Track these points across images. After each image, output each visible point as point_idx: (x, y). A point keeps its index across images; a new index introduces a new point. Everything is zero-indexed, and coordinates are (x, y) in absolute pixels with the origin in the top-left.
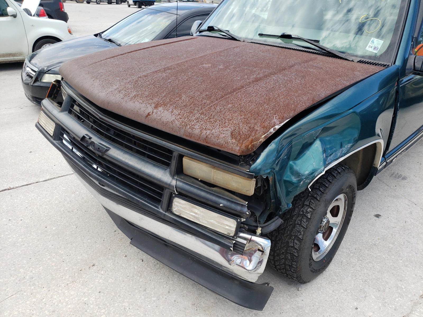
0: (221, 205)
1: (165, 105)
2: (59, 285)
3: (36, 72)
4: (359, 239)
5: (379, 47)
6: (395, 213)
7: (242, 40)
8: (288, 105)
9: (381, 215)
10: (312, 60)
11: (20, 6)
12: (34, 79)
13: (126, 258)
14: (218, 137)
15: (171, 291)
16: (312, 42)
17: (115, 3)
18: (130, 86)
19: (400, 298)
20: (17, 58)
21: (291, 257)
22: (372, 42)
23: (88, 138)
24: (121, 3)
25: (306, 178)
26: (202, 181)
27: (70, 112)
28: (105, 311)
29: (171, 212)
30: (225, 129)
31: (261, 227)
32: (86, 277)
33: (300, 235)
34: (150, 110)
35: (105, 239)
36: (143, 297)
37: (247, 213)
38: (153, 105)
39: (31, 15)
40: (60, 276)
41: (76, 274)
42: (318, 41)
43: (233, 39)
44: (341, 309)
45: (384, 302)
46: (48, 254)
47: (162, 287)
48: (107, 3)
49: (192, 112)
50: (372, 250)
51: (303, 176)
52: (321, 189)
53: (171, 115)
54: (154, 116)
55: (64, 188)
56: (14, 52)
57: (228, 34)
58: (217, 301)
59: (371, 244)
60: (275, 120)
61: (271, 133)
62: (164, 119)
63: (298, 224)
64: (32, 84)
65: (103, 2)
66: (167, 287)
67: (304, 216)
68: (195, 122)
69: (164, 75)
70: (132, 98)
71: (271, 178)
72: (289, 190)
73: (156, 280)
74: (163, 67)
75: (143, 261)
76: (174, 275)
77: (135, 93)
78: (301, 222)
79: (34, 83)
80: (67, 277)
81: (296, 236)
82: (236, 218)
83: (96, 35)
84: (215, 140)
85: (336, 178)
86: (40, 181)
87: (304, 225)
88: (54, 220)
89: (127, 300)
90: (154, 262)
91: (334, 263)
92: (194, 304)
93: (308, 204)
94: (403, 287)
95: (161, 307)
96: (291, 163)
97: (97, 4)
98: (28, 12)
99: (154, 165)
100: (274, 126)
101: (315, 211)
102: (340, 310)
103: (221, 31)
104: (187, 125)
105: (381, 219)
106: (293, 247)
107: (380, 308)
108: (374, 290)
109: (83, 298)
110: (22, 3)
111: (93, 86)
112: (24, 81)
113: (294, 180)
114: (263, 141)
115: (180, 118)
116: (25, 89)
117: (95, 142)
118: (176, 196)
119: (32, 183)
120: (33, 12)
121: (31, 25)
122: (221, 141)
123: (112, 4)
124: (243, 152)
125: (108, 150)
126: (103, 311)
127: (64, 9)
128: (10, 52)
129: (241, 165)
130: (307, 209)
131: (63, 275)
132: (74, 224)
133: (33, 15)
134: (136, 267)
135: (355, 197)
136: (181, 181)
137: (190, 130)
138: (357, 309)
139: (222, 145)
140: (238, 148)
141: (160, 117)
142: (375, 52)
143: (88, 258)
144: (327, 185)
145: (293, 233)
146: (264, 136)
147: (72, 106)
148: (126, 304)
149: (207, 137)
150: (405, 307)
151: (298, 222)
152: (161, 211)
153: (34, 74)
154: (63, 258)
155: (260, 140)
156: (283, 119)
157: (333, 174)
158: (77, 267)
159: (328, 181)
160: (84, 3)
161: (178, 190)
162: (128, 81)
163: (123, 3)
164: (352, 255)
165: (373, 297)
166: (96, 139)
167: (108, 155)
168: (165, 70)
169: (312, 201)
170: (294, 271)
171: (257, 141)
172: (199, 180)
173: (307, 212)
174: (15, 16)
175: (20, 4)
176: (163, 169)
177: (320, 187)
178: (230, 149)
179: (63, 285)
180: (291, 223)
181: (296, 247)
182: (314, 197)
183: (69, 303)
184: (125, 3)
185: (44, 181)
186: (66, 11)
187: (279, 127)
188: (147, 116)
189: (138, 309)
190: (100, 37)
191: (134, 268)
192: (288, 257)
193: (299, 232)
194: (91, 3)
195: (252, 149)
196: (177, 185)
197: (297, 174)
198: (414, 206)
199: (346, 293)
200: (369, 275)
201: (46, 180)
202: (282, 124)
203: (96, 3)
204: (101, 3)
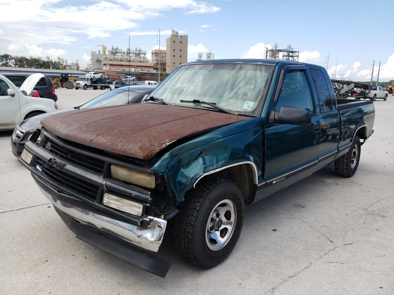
0: (133, 195)
1: (103, 135)
2: (18, 273)
3: (24, 133)
4: (255, 244)
5: (252, 106)
6: (288, 228)
7: (169, 104)
8: (177, 133)
9: (277, 229)
10: (207, 113)
11: (19, 89)
12: (21, 138)
13: (73, 256)
14: (131, 150)
15: (103, 276)
16: (211, 104)
17: (100, 89)
18: (84, 126)
19: (274, 278)
20: (10, 127)
21: (188, 240)
22: (247, 103)
23: (53, 159)
24: (105, 89)
25: (192, 179)
26: (123, 181)
27: (44, 147)
28: (50, 288)
29: (102, 204)
30: (136, 145)
31: (163, 215)
32: (40, 268)
33: (192, 222)
34: (93, 137)
35: (60, 246)
36: (81, 279)
37: (150, 199)
38: (96, 135)
39: (26, 95)
40: (19, 268)
41: (32, 267)
42: (215, 104)
43: (164, 104)
44: (229, 285)
45: (262, 280)
46: (12, 255)
47: (97, 273)
48: (93, 89)
49: (118, 138)
50: (263, 251)
51: (189, 178)
52: (207, 191)
53: (105, 139)
54: (95, 140)
55: (33, 214)
56: (8, 122)
57: (162, 101)
58: (137, 281)
59: (263, 247)
60: (167, 140)
61: (163, 147)
62: (101, 142)
63: (191, 215)
64: (19, 143)
65: (90, 88)
66: (101, 273)
67: (195, 209)
68: (119, 142)
69: (108, 120)
70: (83, 132)
71: (165, 177)
72: (181, 188)
73: (94, 269)
74: (109, 117)
75: (86, 258)
76: (108, 266)
77: (86, 129)
78: (193, 213)
79: (21, 141)
80: (25, 269)
81: (190, 223)
82: (142, 203)
83: (75, 108)
84: (129, 151)
85: (218, 185)
86: (14, 210)
87: (195, 215)
88: (21, 234)
89: (69, 281)
90: (95, 259)
91: (232, 259)
92: (120, 283)
93: (198, 201)
94: (279, 271)
95: (94, 285)
96: (182, 170)
97: (85, 89)
98: (24, 93)
99: (93, 173)
100: (165, 143)
101: (203, 205)
102: (227, 285)
103: (158, 100)
104: (114, 144)
105: (276, 232)
106: (188, 232)
107: (258, 283)
108: (257, 274)
109: (35, 281)
110: (20, 88)
111: (61, 127)
112: (13, 141)
113: (184, 181)
114: (158, 151)
115: (111, 141)
116: (13, 147)
117: (58, 161)
118: (106, 192)
119: (7, 211)
120: (29, 92)
121: (26, 102)
122: (133, 152)
123: (97, 89)
124: (145, 157)
125: (65, 165)
126: (49, 288)
127: (55, 93)
128: (4, 123)
129: (146, 167)
130: (197, 204)
131: (22, 268)
132: (36, 236)
133: (28, 94)
134: (80, 262)
135: (241, 204)
136: (109, 181)
137: (115, 147)
138: (240, 284)
139: (133, 154)
140: (142, 155)
141: (98, 141)
142: (249, 109)
143: (44, 257)
144: (211, 189)
145: (188, 221)
146: (158, 148)
147: (46, 143)
148: (68, 284)
149: (124, 150)
150: (276, 283)
151: (191, 213)
152: (96, 204)
153: (22, 135)
154: (24, 257)
155: (156, 151)
156: (172, 140)
157: (217, 182)
158: (34, 263)
159: (213, 186)
160: (74, 89)
161: (107, 187)
162: (83, 124)
163: (106, 89)
164: (247, 253)
165: (255, 277)
166: (58, 160)
167: (65, 169)
168: (109, 118)
169: (201, 199)
170: (191, 252)
171: (154, 151)
172: (121, 180)
173: (197, 206)
174: (13, 95)
175: (19, 88)
176: (98, 175)
177: (206, 190)
178: (137, 156)
179: (21, 273)
180: (187, 215)
181: (190, 231)
182: (202, 196)
183: (24, 283)
184: (108, 89)
185: (18, 210)
186: (56, 94)
187: (169, 144)
188: (91, 141)
189: (76, 287)
190: (78, 109)
191: (79, 262)
192: (186, 241)
193: (192, 220)
194: (79, 89)
195: (151, 156)
196: (106, 184)
197: (186, 177)
198: (305, 224)
199: (235, 276)
200: (256, 265)
201: (19, 209)
202: (171, 143)
203: (83, 89)
204: (88, 89)
